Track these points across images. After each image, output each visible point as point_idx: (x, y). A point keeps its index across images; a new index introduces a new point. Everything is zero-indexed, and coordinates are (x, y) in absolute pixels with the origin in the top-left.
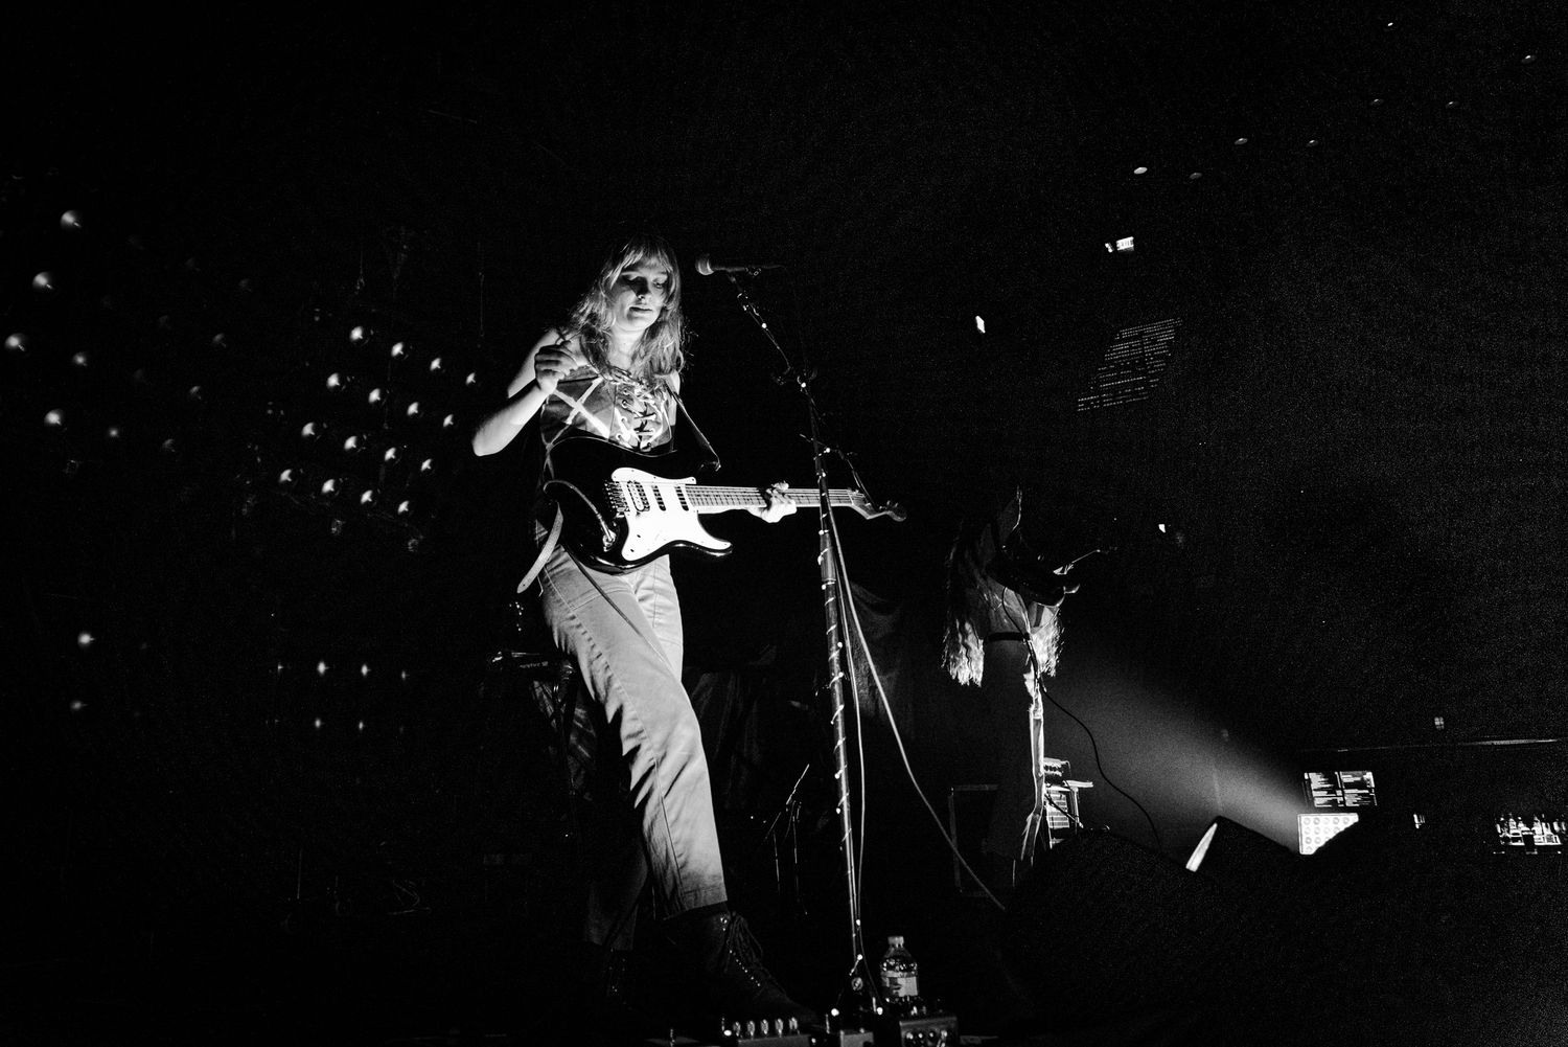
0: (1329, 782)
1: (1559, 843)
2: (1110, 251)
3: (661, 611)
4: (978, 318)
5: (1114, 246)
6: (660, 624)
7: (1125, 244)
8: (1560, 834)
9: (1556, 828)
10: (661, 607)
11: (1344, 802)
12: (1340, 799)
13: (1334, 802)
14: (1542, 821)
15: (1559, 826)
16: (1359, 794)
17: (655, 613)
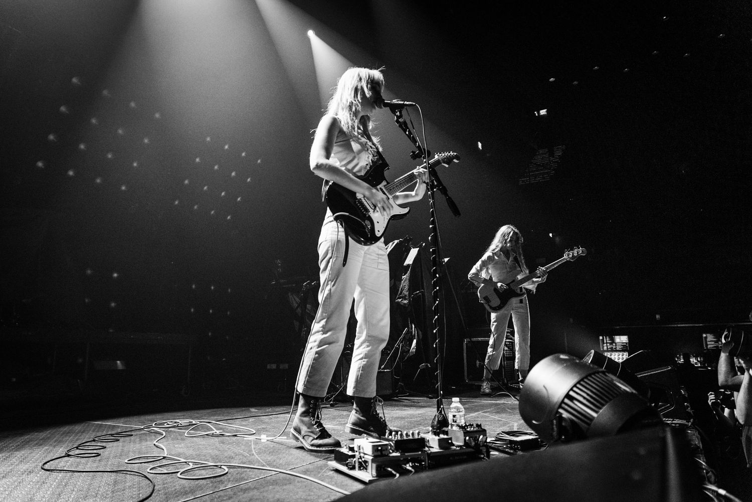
0: (610, 340)
1: (700, 365)
2: (537, 115)
3: (381, 257)
4: (479, 143)
5: (539, 113)
6: (380, 263)
7: (543, 112)
8: (700, 362)
9: (699, 360)
10: (381, 255)
11: (616, 348)
12: (614, 347)
13: (612, 348)
14: (694, 357)
15: (700, 359)
16: (622, 345)
17: (378, 258)
